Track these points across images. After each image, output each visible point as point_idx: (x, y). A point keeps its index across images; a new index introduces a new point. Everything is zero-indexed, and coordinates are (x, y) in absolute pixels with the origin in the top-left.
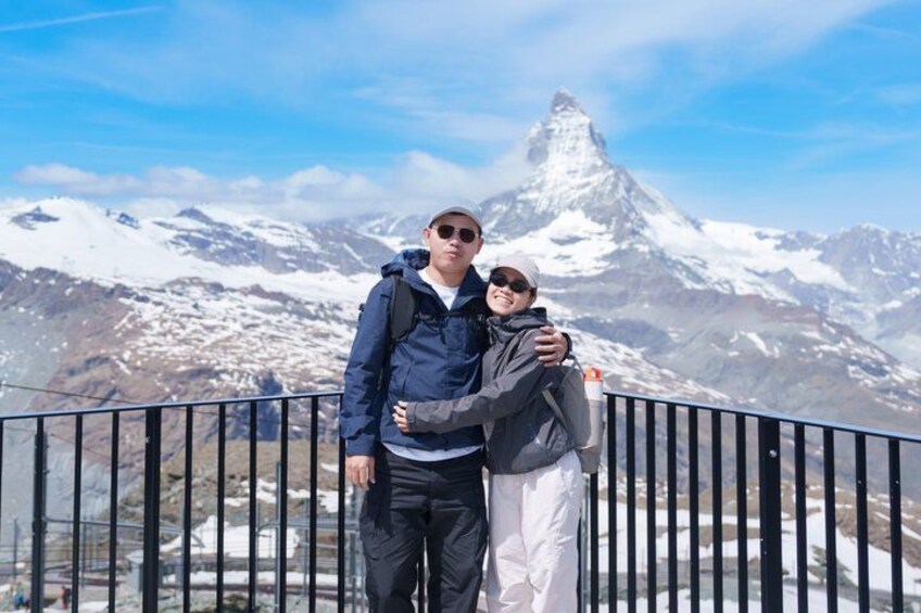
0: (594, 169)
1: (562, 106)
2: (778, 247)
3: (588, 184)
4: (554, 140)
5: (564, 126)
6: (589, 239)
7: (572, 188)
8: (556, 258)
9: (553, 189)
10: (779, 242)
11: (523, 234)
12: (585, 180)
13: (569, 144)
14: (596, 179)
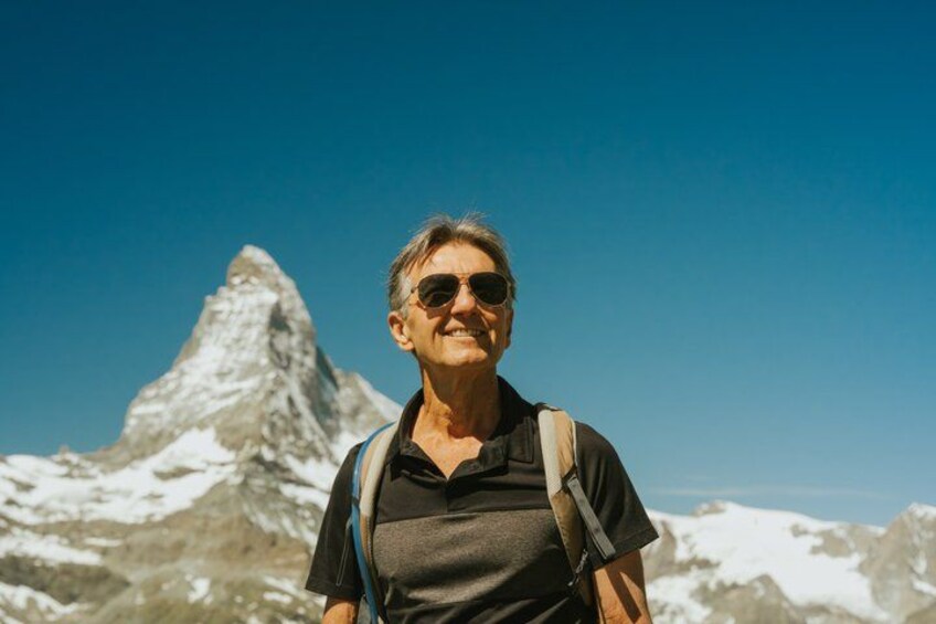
0: (250, 370)
1: (243, 277)
2: (815, 550)
3: (239, 391)
4: (215, 327)
5: (237, 307)
6: (203, 471)
7: (213, 398)
8: (145, 498)
9: (189, 397)
10: (818, 542)
11: (124, 464)
12: (236, 386)
13: (234, 333)
14: (249, 384)
